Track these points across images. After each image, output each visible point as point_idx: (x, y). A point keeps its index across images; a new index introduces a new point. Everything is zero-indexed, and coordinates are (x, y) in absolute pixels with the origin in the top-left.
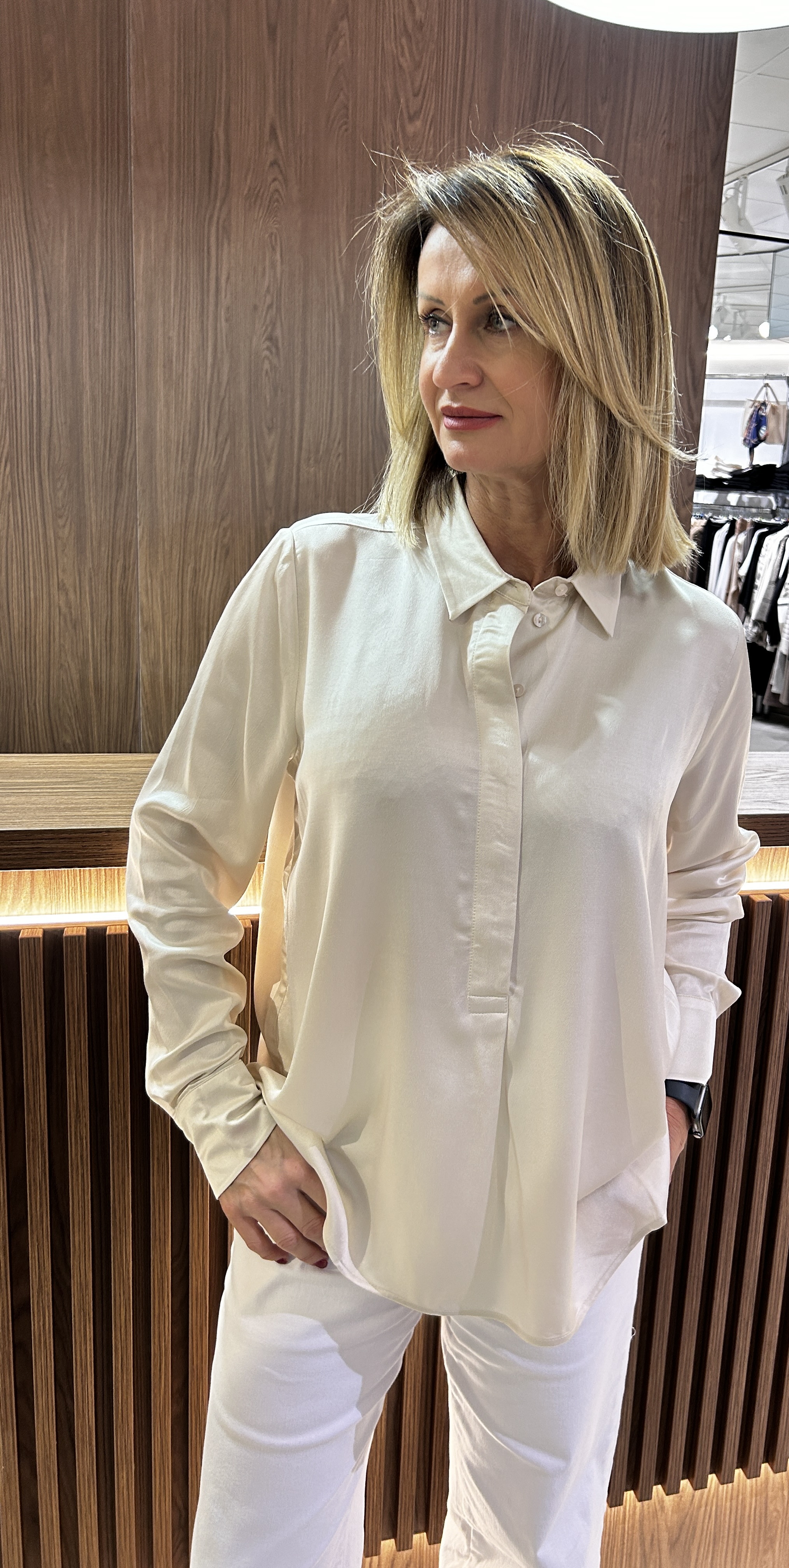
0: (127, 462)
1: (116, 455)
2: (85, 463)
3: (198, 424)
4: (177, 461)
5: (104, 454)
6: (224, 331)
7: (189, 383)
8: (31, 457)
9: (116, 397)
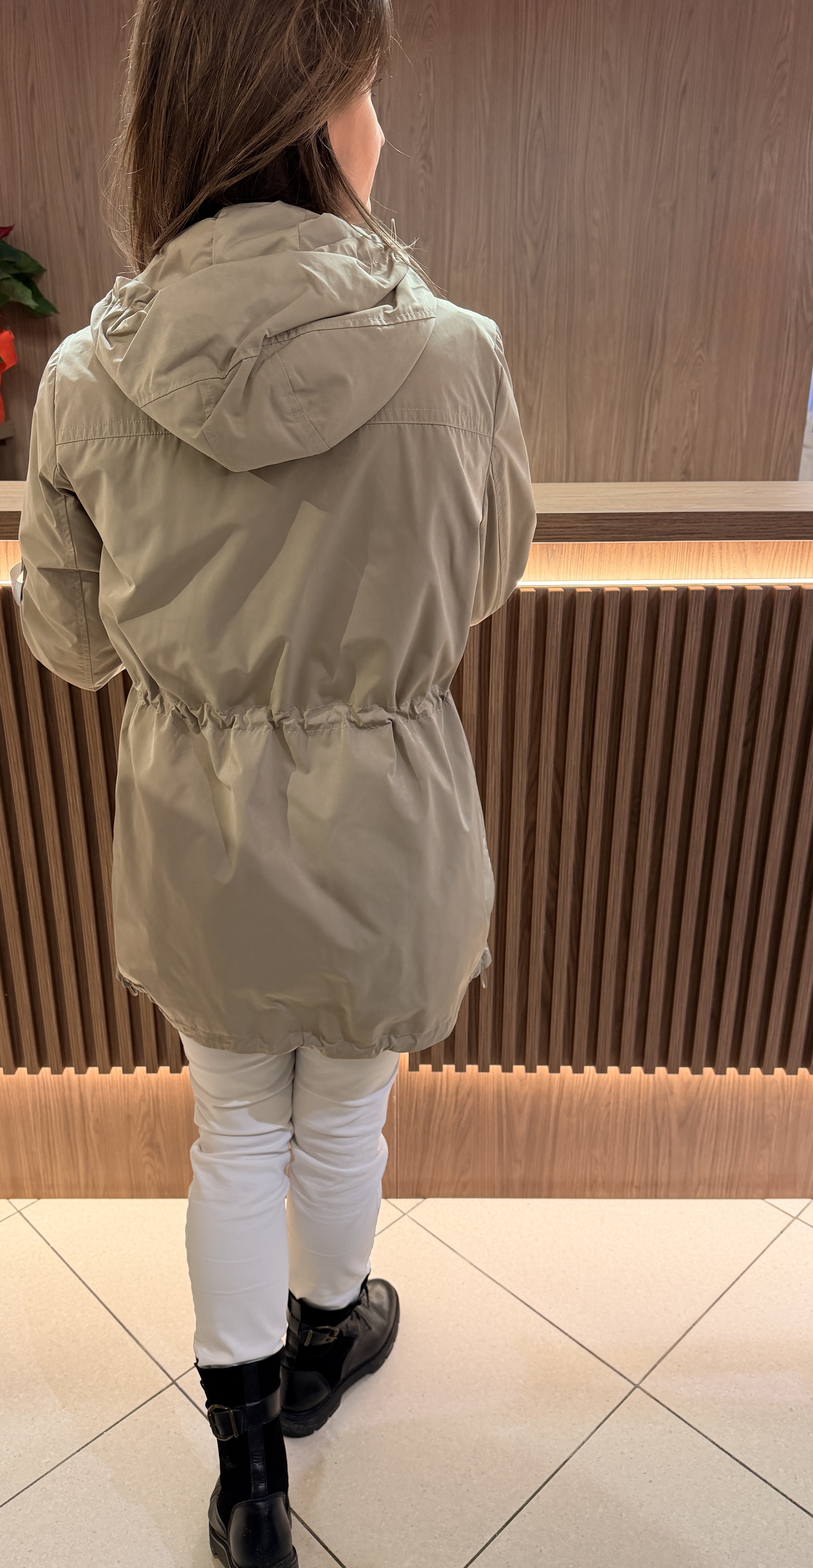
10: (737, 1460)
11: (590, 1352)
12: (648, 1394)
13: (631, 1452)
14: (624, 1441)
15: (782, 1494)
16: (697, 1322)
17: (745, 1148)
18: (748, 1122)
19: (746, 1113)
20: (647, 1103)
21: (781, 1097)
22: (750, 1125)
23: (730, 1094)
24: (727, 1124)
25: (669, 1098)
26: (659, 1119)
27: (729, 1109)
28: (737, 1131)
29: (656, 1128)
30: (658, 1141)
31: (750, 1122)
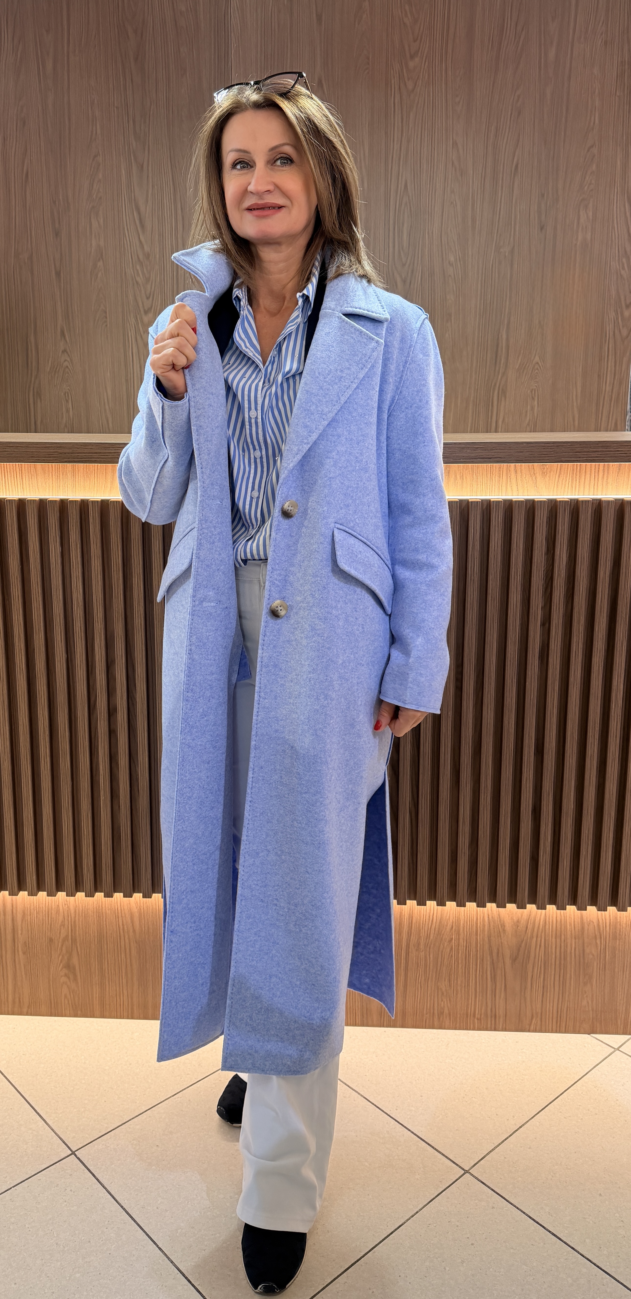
10: (550, 1232)
11: (429, 1144)
12: (476, 1178)
13: (458, 1221)
14: (452, 1213)
15: (588, 1259)
16: (523, 1125)
17: (570, 984)
18: (571, 959)
19: (569, 951)
20: (483, 940)
21: (598, 937)
22: (573, 963)
23: (554, 933)
24: (553, 961)
25: (502, 935)
26: (495, 955)
27: (554, 947)
28: (562, 967)
29: (493, 963)
30: (495, 976)
31: (573, 959)
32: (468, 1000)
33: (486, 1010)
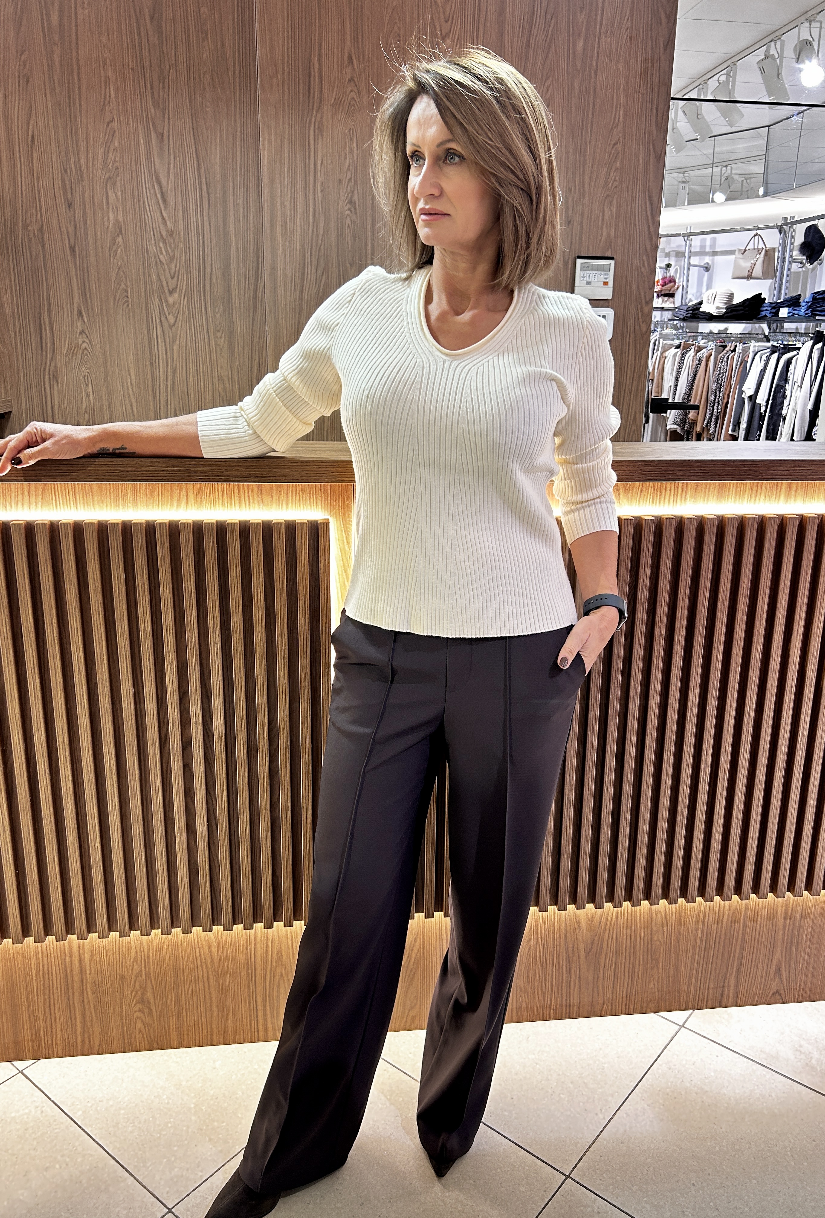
0: (259, 293)
1: (252, 287)
2: (233, 294)
3: (304, 265)
4: (291, 290)
5: (245, 288)
6: (320, 200)
7: (298, 237)
8: (200, 292)
9: (252, 248)
11: (526, 1151)
12: (578, 1183)
16: (611, 1118)
17: (639, 969)
18: (640, 947)
19: (638, 940)
20: (560, 937)
21: (665, 925)
22: (642, 950)
23: (625, 924)
24: (624, 949)
25: (578, 931)
26: (570, 949)
27: (625, 937)
28: (632, 955)
29: (568, 957)
30: (570, 969)
31: (642, 947)
32: (545, 993)
33: (562, 1001)
